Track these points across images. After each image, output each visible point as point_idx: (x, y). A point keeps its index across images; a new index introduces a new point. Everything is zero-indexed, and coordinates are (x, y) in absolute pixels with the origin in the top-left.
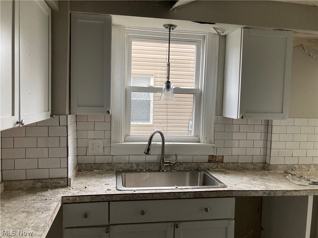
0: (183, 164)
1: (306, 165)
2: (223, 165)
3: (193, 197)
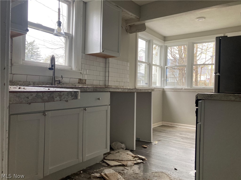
0: (64, 84)
2: (86, 85)
3: (93, 91)
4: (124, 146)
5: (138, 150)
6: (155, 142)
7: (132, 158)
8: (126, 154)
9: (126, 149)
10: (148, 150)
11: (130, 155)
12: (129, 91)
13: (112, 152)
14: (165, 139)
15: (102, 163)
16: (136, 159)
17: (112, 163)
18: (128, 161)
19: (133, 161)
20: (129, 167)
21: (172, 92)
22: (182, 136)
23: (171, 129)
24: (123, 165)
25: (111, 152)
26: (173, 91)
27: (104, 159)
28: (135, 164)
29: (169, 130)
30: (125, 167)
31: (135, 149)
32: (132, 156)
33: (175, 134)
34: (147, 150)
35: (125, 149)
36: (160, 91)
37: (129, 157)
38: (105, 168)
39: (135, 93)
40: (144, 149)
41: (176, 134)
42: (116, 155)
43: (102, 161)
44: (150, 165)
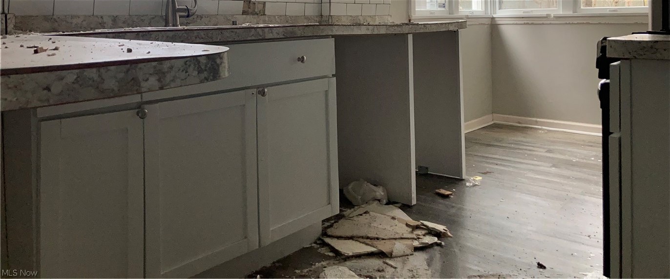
0: (202, 18)
1: (370, 16)
2: (267, 19)
3: (284, 37)
4: (382, 194)
5: (423, 204)
6: (473, 179)
7: (405, 231)
8: (389, 219)
9: (389, 203)
10: (454, 205)
11: (400, 220)
12: (392, 31)
13: (348, 212)
14: (502, 168)
15: (318, 246)
16: (419, 232)
17: (348, 248)
18: (395, 239)
19: (411, 238)
20: (399, 259)
21: (519, 27)
22: (553, 158)
23: (519, 137)
24: (381, 255)
25: (344, 213)
26: (523, 22)
27: (325, 234)
28: (416, 249)
29: (515, 139)
30: (388, 261)
31: (414, 202)
32: (407, 225)
33: (534, 153)
34: (450, 203)
35: (385, 201)
36: (484, 24)
37: (397, 227)
38: (328, 264)
39: (410, 37)
40: (441, 201)
41: (537, 151)
42: (358, 223)
43: (318, 242)
44: (460, 250)
